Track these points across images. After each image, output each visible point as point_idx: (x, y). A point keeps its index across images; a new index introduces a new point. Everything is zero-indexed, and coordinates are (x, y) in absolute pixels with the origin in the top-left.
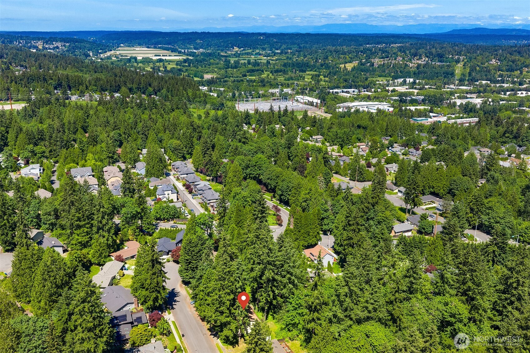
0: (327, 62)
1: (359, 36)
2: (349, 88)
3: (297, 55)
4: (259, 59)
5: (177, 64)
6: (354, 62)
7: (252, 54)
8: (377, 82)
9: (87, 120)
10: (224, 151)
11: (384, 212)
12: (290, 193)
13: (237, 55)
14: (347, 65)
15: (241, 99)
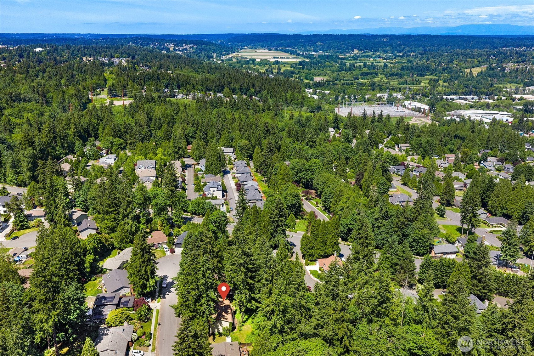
0: (450, 66)
1: (496, 38)
2: (469, 95)
3: (419, 58)
4: (377, 62)
5: (292, 67)
6: (482, 67)
7: (371, 57)
8: (504, 89)
9: (175, 117)
10: (290, 153)
11: (421, 229)
12: (331, 200)
13: (356, 58)
14: (473, 70)
15: (343, 102)
